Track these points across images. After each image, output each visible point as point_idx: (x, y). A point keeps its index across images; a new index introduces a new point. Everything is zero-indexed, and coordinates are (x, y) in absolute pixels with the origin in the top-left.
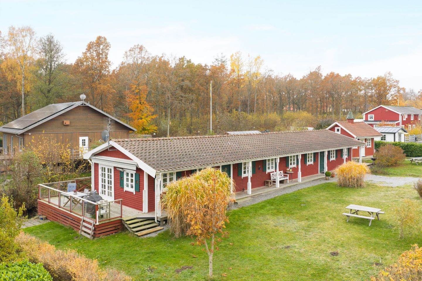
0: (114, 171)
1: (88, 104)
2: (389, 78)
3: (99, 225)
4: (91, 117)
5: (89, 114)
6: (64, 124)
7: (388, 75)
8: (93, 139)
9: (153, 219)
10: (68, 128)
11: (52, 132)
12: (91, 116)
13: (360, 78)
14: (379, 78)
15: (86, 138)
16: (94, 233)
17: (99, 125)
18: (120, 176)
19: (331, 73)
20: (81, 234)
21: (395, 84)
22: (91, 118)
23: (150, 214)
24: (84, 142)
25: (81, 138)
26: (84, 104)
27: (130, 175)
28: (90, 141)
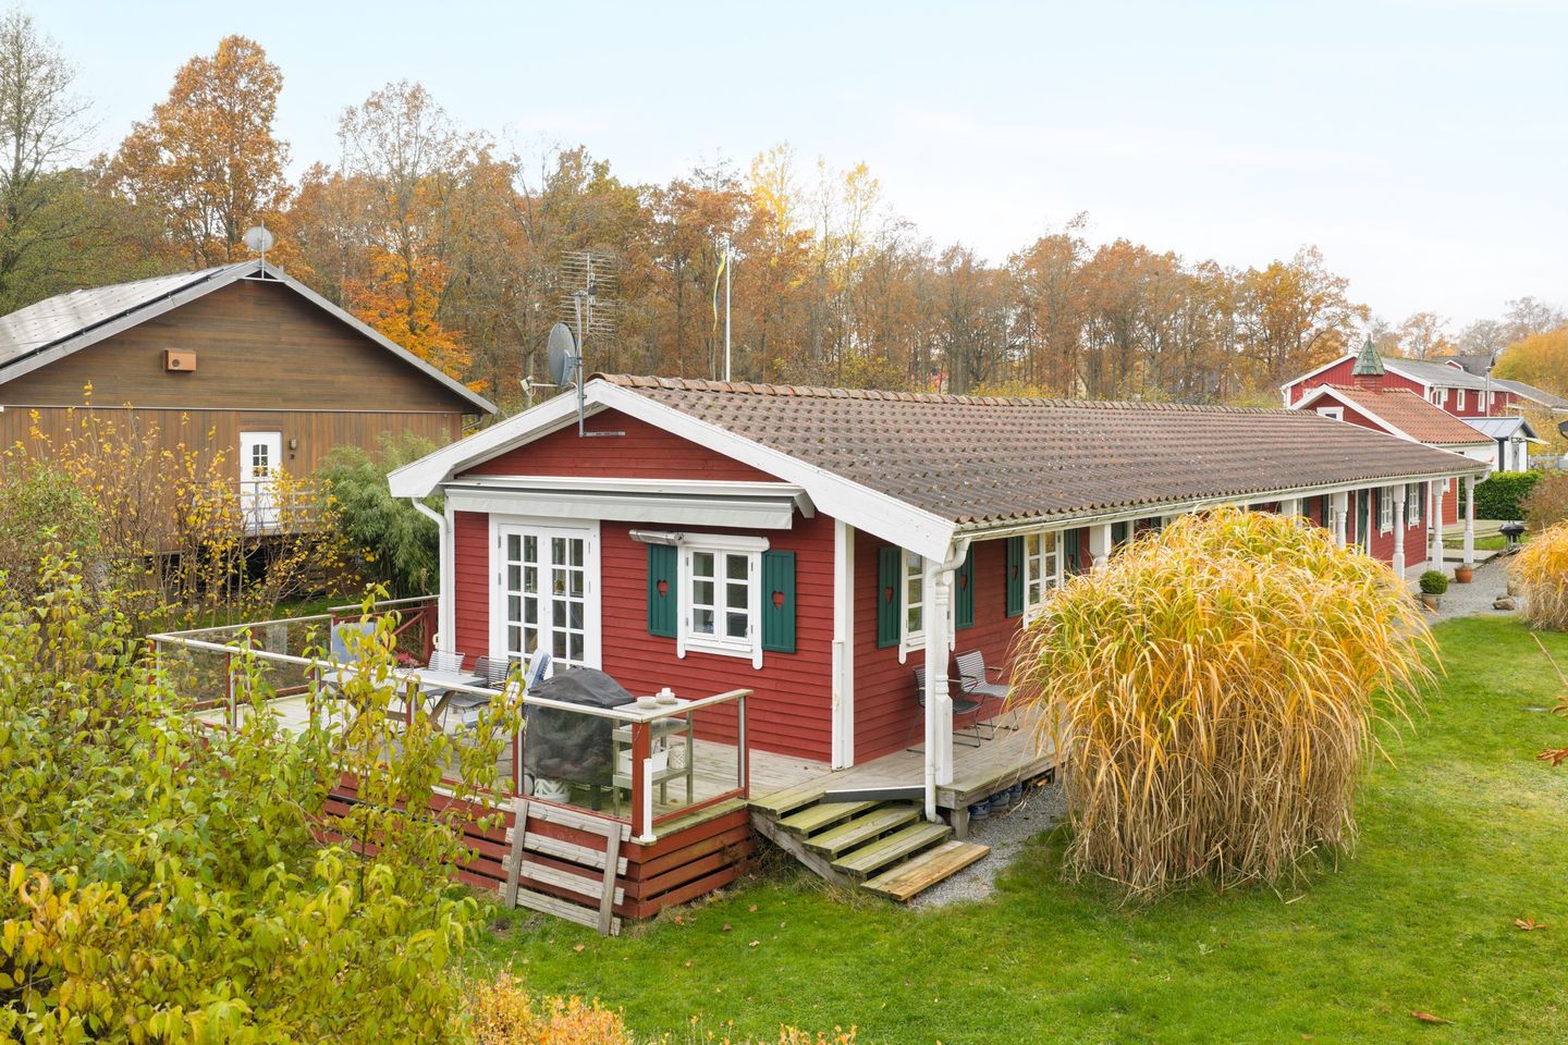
0: (602, 548)
1: (280, 276)
2: (1311, 269)
3: (659, 840)
4: (296, 340)
5: (285, 327)
6: (171, 367)
7: (1307, 259)
8: (304, 444)
9: (912, 799)
10: (190, 386)
11: (108, 403)
12: (294, 333)
13: (1215, 264)
14: (1276, 269)
15: (273, 441)
16: (626, 897)
17: (329, 377)
18: (647, 576)
19: (1118, 243)
20: (517, 906)
21: (1334, 290)
22: (293, 344)
23: (874, 770)
24: (260, 456)
25: (248, 440)
26: (267, 276)
27: (721, 566)
28: (289, 452)
